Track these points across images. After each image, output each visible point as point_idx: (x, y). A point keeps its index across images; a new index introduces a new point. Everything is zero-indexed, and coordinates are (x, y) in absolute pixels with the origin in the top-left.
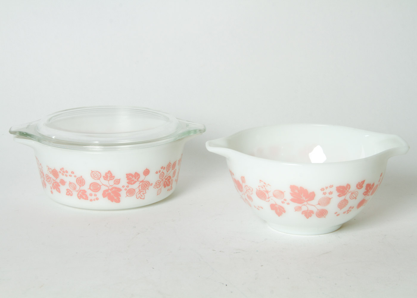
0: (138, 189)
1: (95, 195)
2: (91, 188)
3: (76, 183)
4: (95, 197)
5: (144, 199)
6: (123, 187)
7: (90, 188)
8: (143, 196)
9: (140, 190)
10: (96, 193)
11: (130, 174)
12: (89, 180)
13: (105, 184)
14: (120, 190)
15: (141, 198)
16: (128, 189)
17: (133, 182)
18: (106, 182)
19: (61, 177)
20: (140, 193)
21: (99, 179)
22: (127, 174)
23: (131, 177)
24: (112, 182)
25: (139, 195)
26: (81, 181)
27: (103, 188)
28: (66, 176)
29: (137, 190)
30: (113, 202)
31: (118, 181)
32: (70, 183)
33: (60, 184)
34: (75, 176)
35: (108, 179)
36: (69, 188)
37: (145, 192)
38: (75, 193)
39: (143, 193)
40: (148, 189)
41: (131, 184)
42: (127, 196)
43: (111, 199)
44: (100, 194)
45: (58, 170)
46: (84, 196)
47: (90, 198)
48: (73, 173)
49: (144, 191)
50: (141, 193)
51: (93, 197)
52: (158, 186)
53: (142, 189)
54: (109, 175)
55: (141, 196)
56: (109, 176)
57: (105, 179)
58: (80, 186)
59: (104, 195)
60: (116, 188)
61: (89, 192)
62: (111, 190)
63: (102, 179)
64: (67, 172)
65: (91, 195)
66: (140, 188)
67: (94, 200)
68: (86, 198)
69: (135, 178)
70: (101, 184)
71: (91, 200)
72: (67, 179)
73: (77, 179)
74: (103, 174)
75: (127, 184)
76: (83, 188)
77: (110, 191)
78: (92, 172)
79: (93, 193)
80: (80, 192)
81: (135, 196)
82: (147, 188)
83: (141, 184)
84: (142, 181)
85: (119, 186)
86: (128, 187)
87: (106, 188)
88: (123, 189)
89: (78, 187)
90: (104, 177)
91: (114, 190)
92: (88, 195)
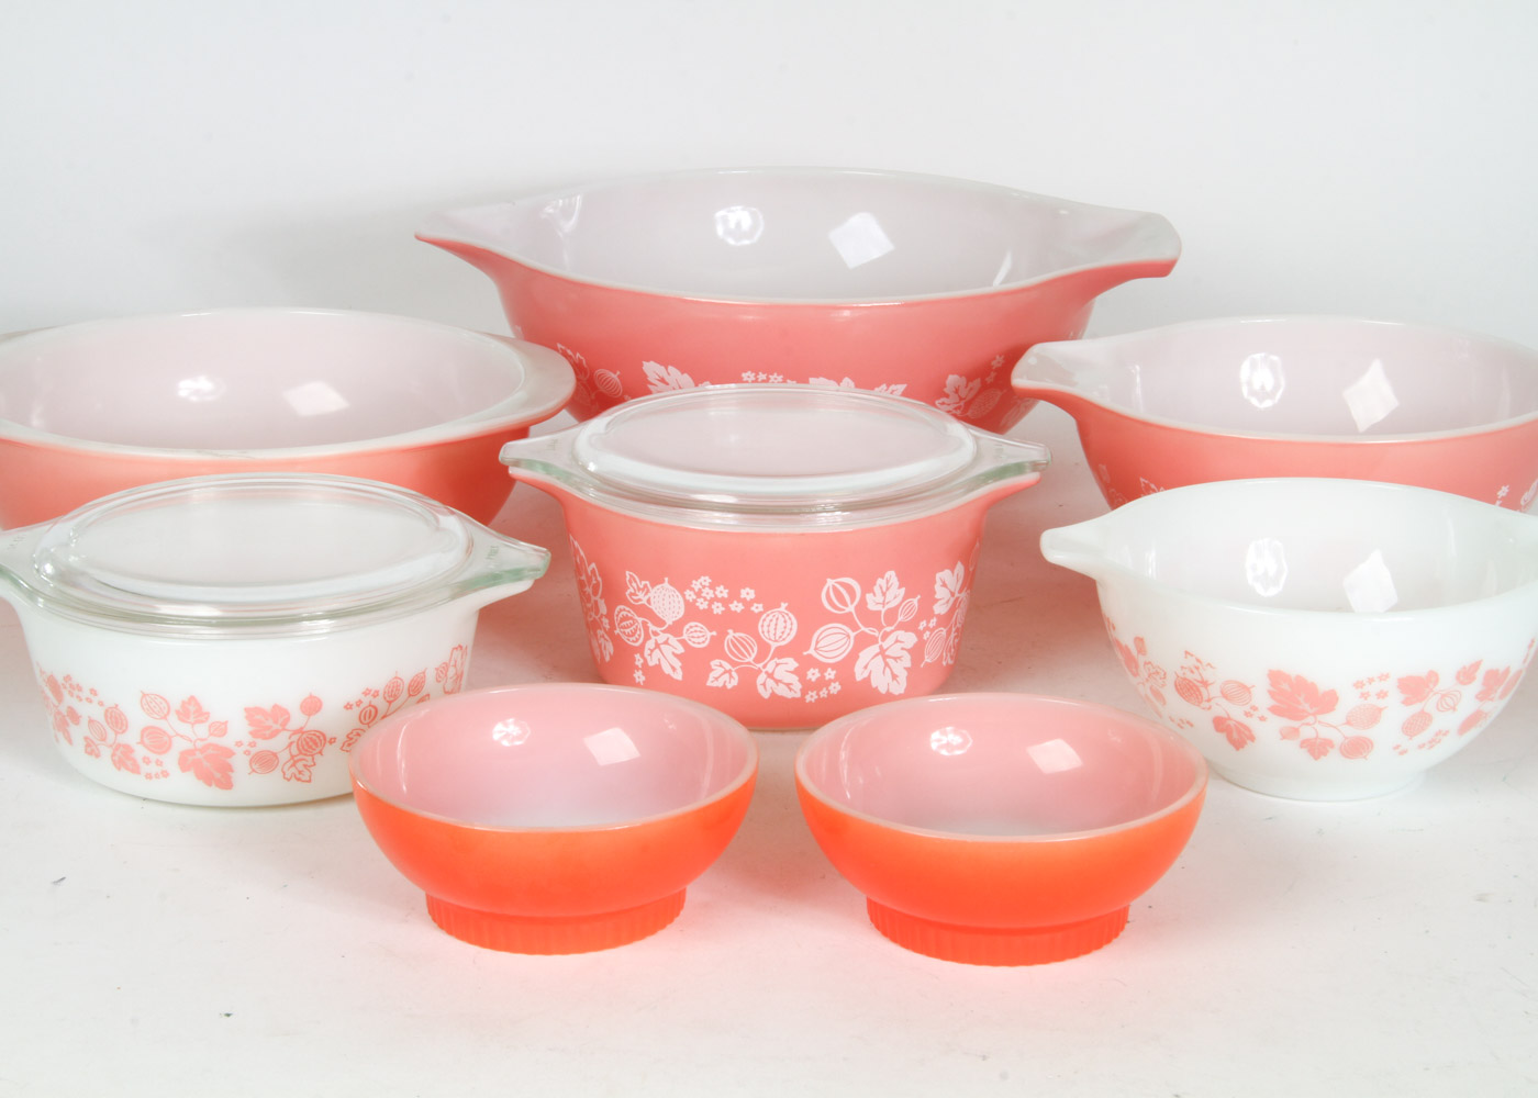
0: (287, 752)
1: (159, 763)
2: (146, 741)
3: (105, 724)
4: (159, 769)
5: (310, 781)
6: (239, 744)
7: (142, 742)
8: (307, 773)
9: (292, 757)
10: (161, 757)
11: (258, 710)
12: (138, 719)
13: (187, 736)
14: (229, 753)
15: (299, 779)
16: (254, 751)
17: (268, 732)
18: (184, 728)
19: (68, 699)
20: (293, 765)
21: (165, 718)
22: (248, 709)
23: (259, 717)
24: (202, 730)
25: (293, 770)
26: (116, 719)
27: (179, 745)
28: (80, 699)
29: (284, 757)
30: (209, 785)
31: (221, 728)
32: (91, 721)
34: (101, 703)
35: (192, 720)
36: (89, 734)
37: (310, 763)
38: (106, 752)
39: (305, 766)
40: (320, 753)
41: (264, 737)
42: (254, 770)
43: (207, 778)
44: (171, 760)
45: (59, 677)
46: (129, 763)
47: (145, 768)
48: (94, 692)
49: (310, 758)
50: (300, 765)
51: (153, 769)
53: (301, 753)
54: (192, 708)
55: (300, 772)
56: (192, 710)
57: (181, 719)
58: (117, 733)
59: (185, 762)
60: (216, 747)
61: (140, 752)
62: (203, 750)
63: (173, 718)
64: (79, 688)
65: (147, 761)
66: (294, 750)
67: (157, 776)
68: (136, 770)
69: (276, 721)
70: (171, 733)
71: (149, 776)
72: (83, 709)
73: (107, 711)
74: (176, 704)
75: (249, 738)
76: (123, 738)
77: (199, 755)
78: (144, 695)
79: (153, 757)
80: (117, 749)
81: (278, 771)
82: (318, 750)
83: (295, 738)
84: (300, 731)
85: (227, 741)
86: (253, 745)
87: (187, 745)
88: (239, 751)
89: (111, 735)
90: (177, 712)
91: (211, 751)
92: (140, 761)
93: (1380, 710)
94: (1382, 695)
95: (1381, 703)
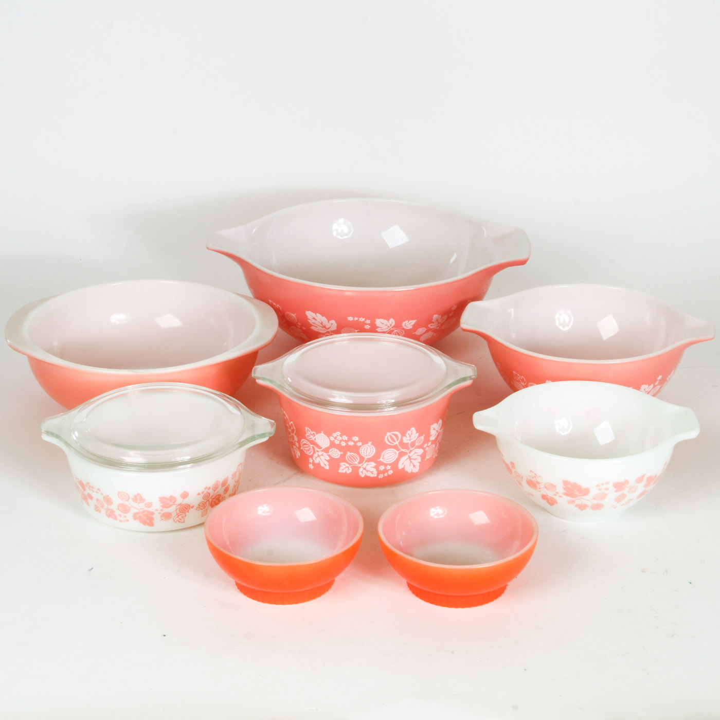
0: (175, 512)
1: (125, 517)
2: (120, 509)
3: (103, 501)
4: (125, 519)
5: (184, 522)
6: (157, 510)
7: (118, 509)
8: (183, 519)
9: (177, 514)
10: (126, 515)
11: (164, 498)
12: (117, 501)
13: (136, 507)
14: (153, 513)
15: (180, 522)
16: (162, 512)
17: (168, 506)
18: (135, 505)
19: (88, 491)
20: (177, 517)
21: (127, 500)
22: (160, 498)
23: (165, 500)
24: (142, 505)
25: (177, 519)
26: (108, 500)
27: (133, 511)
28: (93, 491)
29: (174, 514)
30: (145, 525)
31: (150, 505)
32: (97, 500)
33: (88, 497)
34: (102, 494)
35: (138, 502)
36: (97, 504)
37: (184, 516)
38: (103, 511)
39: (182, 517)
40: (188, 512)
41: (166, 507)
42: (162, 520)
43: (144, 523)
44: (130, 516)
45: (85, 483)
46: (113, 516)
48: (99, 489)
49: (184, 514)
50: (180, 517)
51: (122, 518)
52: (202, 508)
53: (180, 512)
54: (138, 497)
55: (180, 519)
56: (138, 498)
57: (134, 501)
58: (108, 505)
59: (135, 517)
60: (148, 511)
61: (117, 513)
62: (142, 512)
63: (131, 501)
64: (93, 487)
65: (120, 516)
66: (178, 512)
67: (124, 521)
68: (116, 519)
69: (171, 502)
70: (130, 506)
71: (121, 521)
72: (94, 495)
73: (104, 497)
74: (132, 496)
75: (161, 508)
76: (111, 507)
77: (140, 514)
78: (119, 492)
79: (123, 514)
80: (107, 511)
81: (172, 519)
82: (187, 511)
83: (178, 507)
84: (180, 504)
85: (152, 509)
86: (162, 510)
87: (136, 511)
88: (157, 513)
89: (106, 506)
90: (133, 499)
91: (145, 513)
92: (117, 516)
93: (606, 494)
94: (607, 489)
95: (606, 492)
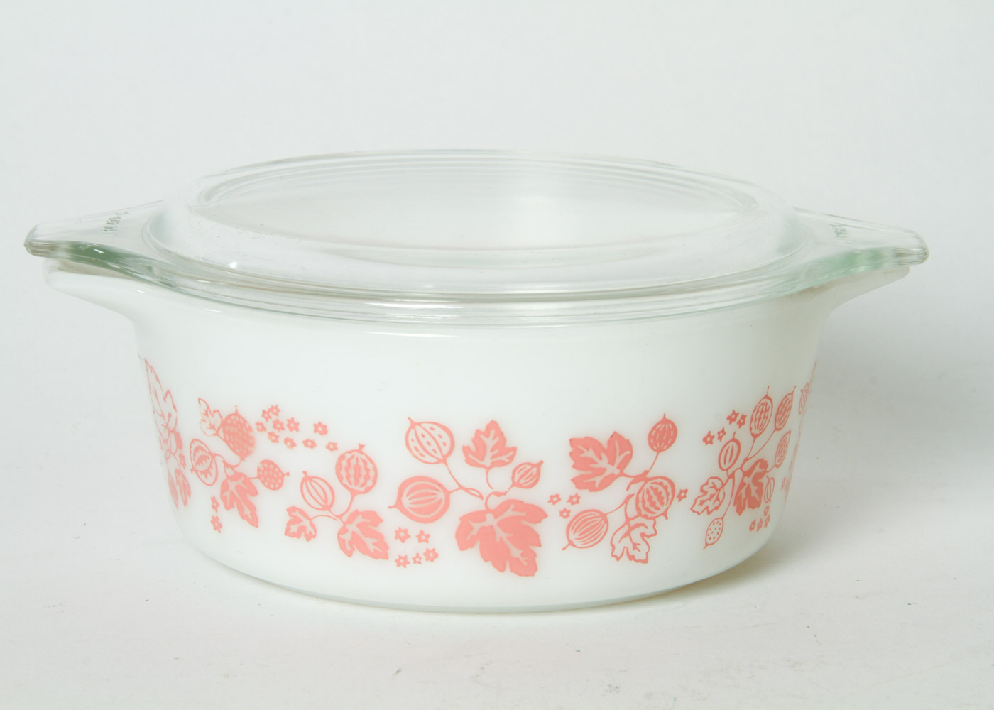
0: (621, 511)
1: (424, 538)
2: (406, 502)
3: (334, 480)
4: (422, 548)
5: (645, 561)
6: (555, 499)
7: (399, 505)
8: (644, 547)
9: (628, 519)
10: (428, 528)
11: (589, 442)
12: (397, 465)
13: (473, 488)
14: (538, 514)
15: (632, 558)
16: (575, 510)
17: (598, 480)
18: (473, 477)
19: (265, 448)
20: (627, 534)
21: (443, 460)
22: (573, 442)
23: (590, 454)
24: (501, 478)
25: (627, 542)
26: (357, 469)
27: (463, 504)
28: (291, 443)
29: (616, 520)
30: (502, 570)
31: (531, 474)
32: (307, 479)
33: (258, 484)
34: (332, 447)
35: (487, 462)
36: (299, 503)
37: (650, 531)
38: (328, 528)
39: (643, 535)
40: (665, 514)
41: (593, 488)
42: (571, 543)
43: (497, 556)
44: (443, 532)
45: (252, 415)
46: (370, 542)
47: (396, 548)
48: (321, 428)
49: (649, 523)
50: (636, 534)
51: (411, 547)
52: (710, 504)
53: (640, 514)
54: (490, 442)
55: (635, 546)
56: (491, 445)
57: (470, 463)
58: (354, 493)
59: (464, 539)
60: (520, 505)
61: (392, 521)
62: (497, 512)
63: (457, 460)
64: (293, 425)
65: (402, 535)
66: (632, 511)
67: (417, 560)
68: (381, 552)
69: (612, 462)
70: (450, 484)
71: (402, 562)
72: (295, 462)
73: (342, 457)
74: (464, 437)
75: (571, 489)
76: (365, 502)
77: (491, 520)
78: (413, 425)
79: (414, 528)
80: (350, 520)
81: (604, 547)
82: (662, 509)
83: (635, 488)
84: (643, 477)
85: (536, 496)
86: (574, 500)
87: (475, 505)
88: (553, 511)
89: (343, 497)
90: (466, 450)
91: (509, 513)
92: (390, 538)
